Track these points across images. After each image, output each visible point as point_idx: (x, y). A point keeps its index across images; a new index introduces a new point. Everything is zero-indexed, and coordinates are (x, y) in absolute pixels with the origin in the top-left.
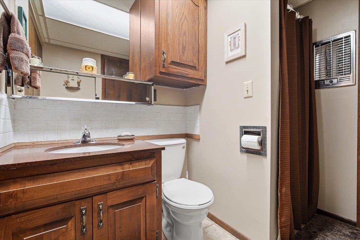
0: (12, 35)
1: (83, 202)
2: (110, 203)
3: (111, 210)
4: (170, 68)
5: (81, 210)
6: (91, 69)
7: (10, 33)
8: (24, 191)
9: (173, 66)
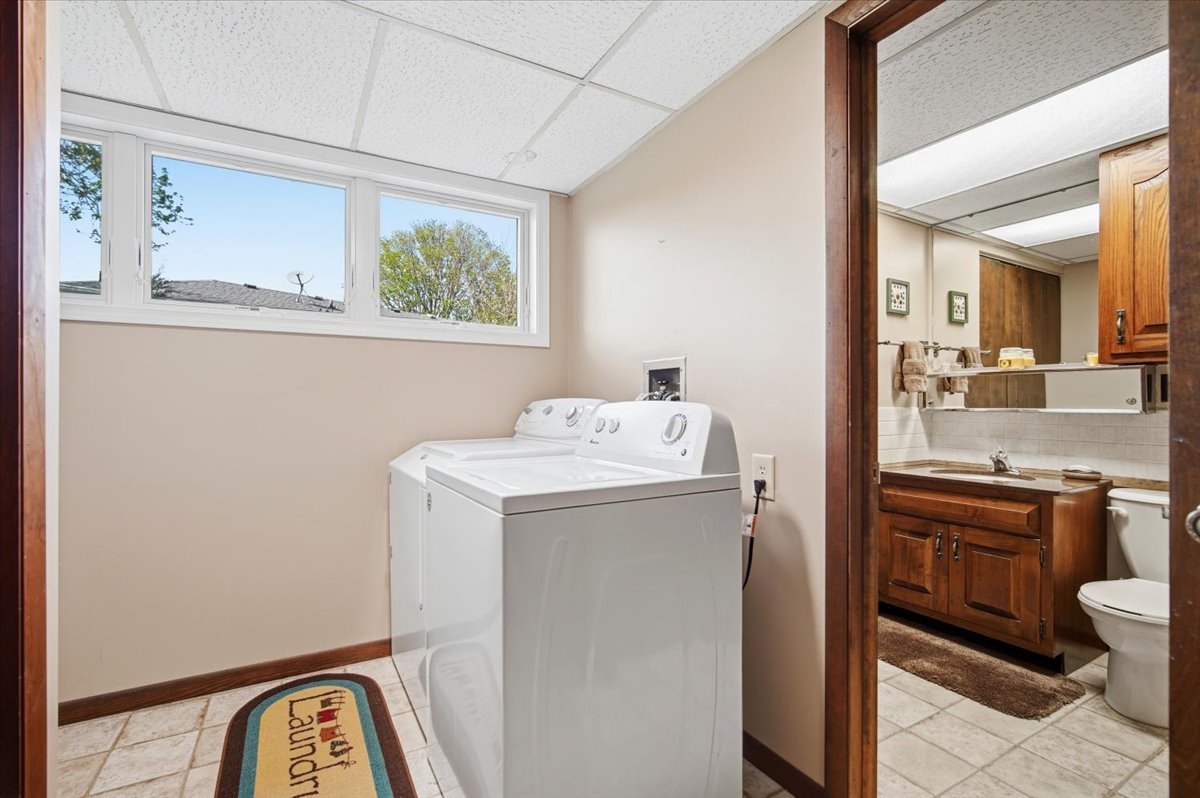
0: (906, 361)
1: (940, 525)
2: (967, 539)
3: (968, 547)
4: (1138, 342)
5: (937, 533)
6: (1007, 363)
7: (904, 358)
8: (896, 496)
9: (1150, 336)
